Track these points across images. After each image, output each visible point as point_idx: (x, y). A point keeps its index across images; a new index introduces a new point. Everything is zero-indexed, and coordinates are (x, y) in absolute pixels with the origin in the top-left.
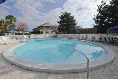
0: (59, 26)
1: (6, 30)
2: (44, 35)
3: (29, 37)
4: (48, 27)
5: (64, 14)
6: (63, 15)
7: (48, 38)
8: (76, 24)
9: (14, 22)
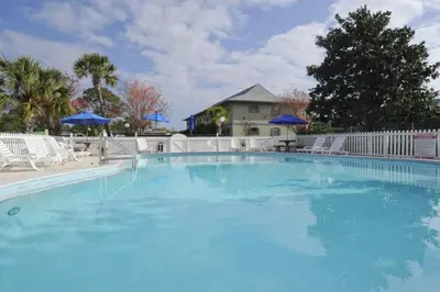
0: (318, 90)
1: (63, 110)
2: (233, 142)
3: (160, 148)
4: (255, 106)
5: (347, 26)
6: (338, 26)
7: (255, 152)
8: (428, 72)
9: (107, 82)
